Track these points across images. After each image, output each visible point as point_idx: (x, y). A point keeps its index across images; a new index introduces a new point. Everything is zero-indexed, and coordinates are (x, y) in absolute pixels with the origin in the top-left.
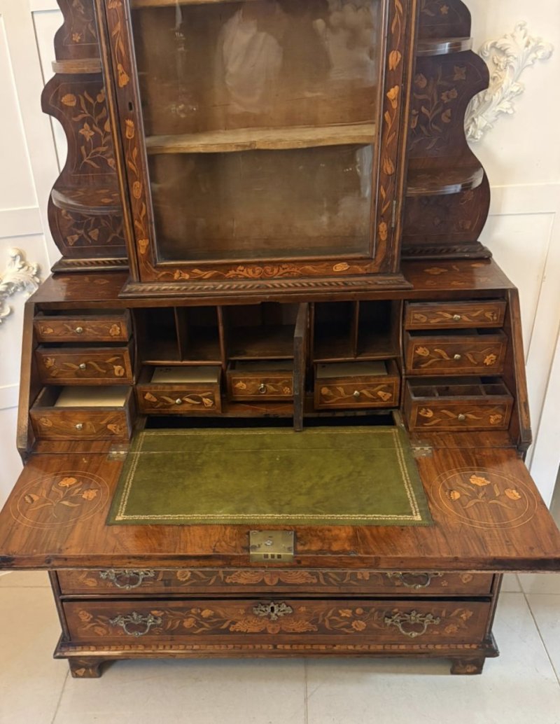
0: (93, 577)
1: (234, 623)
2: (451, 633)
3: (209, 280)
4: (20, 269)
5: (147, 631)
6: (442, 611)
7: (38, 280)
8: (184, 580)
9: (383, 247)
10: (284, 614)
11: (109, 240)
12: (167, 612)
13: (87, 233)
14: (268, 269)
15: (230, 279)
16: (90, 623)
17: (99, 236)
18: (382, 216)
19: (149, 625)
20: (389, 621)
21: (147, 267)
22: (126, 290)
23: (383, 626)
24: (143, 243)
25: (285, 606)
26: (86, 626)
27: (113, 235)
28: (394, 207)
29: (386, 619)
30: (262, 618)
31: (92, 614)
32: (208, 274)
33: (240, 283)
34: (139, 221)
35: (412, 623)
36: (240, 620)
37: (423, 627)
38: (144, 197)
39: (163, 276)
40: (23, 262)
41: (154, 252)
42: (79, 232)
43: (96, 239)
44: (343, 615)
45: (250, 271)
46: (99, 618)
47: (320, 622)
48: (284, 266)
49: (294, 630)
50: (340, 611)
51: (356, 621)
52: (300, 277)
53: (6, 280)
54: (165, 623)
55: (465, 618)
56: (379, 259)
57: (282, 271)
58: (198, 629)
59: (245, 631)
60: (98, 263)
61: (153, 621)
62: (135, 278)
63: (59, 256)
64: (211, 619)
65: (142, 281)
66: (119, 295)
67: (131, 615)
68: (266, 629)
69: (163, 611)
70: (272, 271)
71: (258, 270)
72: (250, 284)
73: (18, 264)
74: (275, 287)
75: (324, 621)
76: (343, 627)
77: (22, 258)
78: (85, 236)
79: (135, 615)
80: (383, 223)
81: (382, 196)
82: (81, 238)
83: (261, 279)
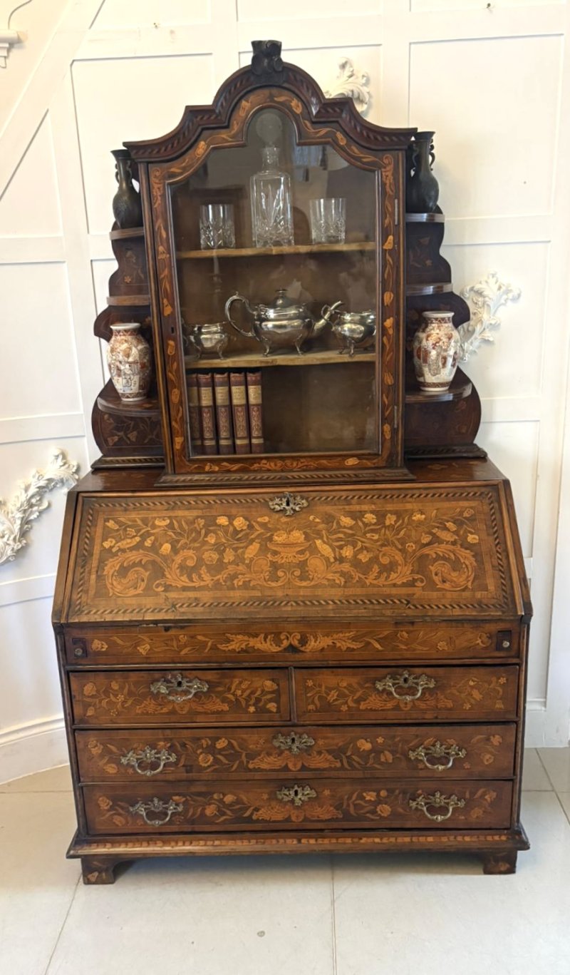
0: (114, 763)
1: (257, 810)
2: (477, 817)
3: (235, 472)
4: (61, 466)
5: (168, 819)
6: (465, 793)
7: (77, 477)
8: (206, 765)
9: (388, 444)
10: (309, 798)
11: (146, 441)
12: (188, 797)
13: (126, 435)
14: (288, 462)
15: (255, 471)
16: (108, 810)
17: (137, 437)
18: (386, 419)
19: (170, 812)
20: (413, 804)
21: (181, 460)
22: (162, 480)
23: (408, 810)
24: (179, 440)
25: (309, 789)
26: (104, 815)
27: (150, 437)
28: (396, 411)
29: (411, 801)
30: (286, 803)
31: (112, 801)
32: (236, 467)
33: (264, 474)
34: (176, 421)
35: (437, 805)
36: (263, 807)
37: (448, 811)
38: (181, 402)
39: (196, 468)
40: (64, 461)
41: (188, 448)
42: (119, 434)
43: (134, 440)
44: (368, 798)
45: (272, 464)
46: (118, 805)
47: (344, 807)
48: (302, 460)
49: (318, 817)
50: (365, 794)
51: (380, 806)
52: (317, 469)
53: (47, 477)
54: (186, 810)
55: (489, 800)
56: (385, 455)
57: (300, 465)
58: (219, 817)
59: (268, 819)
60: (135, 461)
61: (175, 809)
62: (170, 469)
63: (99, 454)
64: (234, 806)
65: (176, 472)
66: (155, 485)
67: (152, 801)
68: (290, 816)
69: (184, 796)
70: (292, 464)
71: (279, 463)
72: (273, 475)
73: (60, 462)
74: (294, 478)
75: (348, 805)
76: (367, 813)
77: (64, 457)
78: (125, 438)
79: (156, 800)
80: (387, 425)
81: (384, 402)
82: (121, 439)
83: (282, 471)
